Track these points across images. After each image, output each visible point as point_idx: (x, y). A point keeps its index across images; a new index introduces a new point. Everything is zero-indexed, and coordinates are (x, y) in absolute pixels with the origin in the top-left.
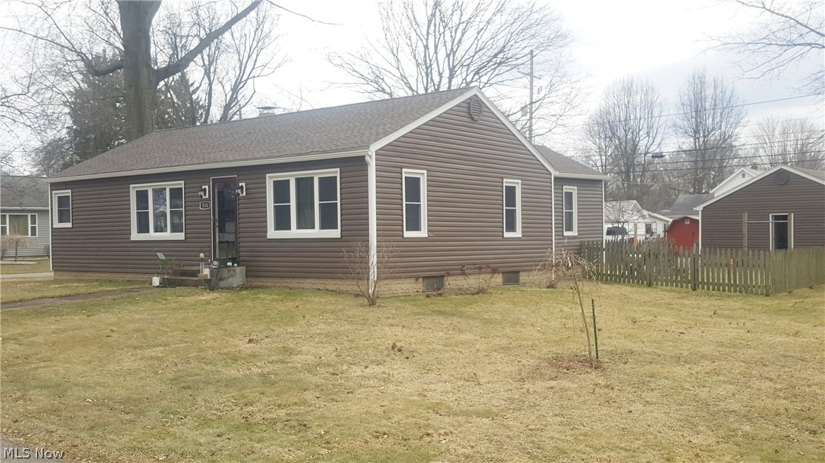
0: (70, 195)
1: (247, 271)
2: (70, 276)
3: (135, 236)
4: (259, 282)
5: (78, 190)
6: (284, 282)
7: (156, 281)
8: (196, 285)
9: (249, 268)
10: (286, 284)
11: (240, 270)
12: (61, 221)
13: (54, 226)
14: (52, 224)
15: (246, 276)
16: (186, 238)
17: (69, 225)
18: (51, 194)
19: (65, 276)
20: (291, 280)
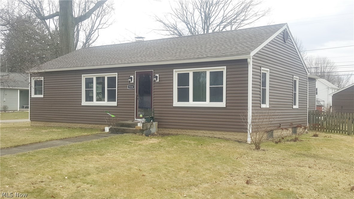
0: (43, 79)
1: (158, 125)
2: (41, 124)
3: (84, 103)
4: (166, 131)
5: (47, 77)
6: (184, 132)
7: (107, 129)
8: (135, 132)
9: (159, 123)
10: (185, 133)
11: (155, 124)
12: (35, 94)
13: (32, 97)
14: (31, 95)
15: (158, 128)
16: (117, 105)
17: (42, 96)
18: (31, 79)
19: (38, 124)
20: (189, 131)
